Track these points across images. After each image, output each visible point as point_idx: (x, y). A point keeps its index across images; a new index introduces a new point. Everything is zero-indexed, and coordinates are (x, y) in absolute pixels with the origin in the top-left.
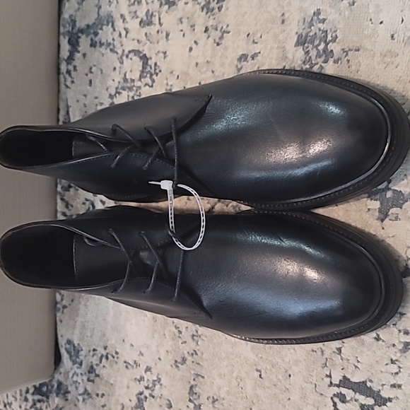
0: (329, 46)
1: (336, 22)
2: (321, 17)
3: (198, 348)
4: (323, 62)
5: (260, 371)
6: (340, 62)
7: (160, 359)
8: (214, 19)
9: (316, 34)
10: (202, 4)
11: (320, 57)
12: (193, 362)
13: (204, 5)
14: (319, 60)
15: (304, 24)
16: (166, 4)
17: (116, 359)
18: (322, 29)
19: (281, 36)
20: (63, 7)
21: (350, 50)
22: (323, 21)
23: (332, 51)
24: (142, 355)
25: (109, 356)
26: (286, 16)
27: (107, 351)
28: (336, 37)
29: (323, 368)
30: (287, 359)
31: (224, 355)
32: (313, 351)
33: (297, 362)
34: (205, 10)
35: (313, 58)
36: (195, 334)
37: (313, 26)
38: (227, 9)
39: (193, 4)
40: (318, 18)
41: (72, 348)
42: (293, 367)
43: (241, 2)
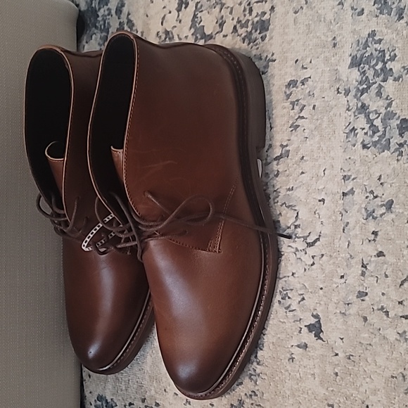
0: (387, 65)
1: (394, 41)
2: (377, 38)
3: (257, 388)
4: (381, 81)
5: (332, 406)
6: (401, 79)
8: (258, 48)
9: (372, 54)
10: (243, 36)
11: (378, 77)
12: (252, 404)
13: (245, 36)
14: (377, 79)
15: (358, 46)
16: (201, 38)
18: (379, 49)
19: (333, 59)
22: (380, 41)
23: (391, 69)
26: (338, 39)
27: (146, 404)
28: (395, 56)
30: (361, 389)
31: (288, 393)
32: (393, 377)
33: (375, 392)
34: (247, 41)
35: (371, 77)
36: (253, 373)
37: (369, 47)
38: (272, 38)
39: (233, 37)
40: (373, 39)
41: (104, 405)
42: (370, 397)
43: (287, 30)
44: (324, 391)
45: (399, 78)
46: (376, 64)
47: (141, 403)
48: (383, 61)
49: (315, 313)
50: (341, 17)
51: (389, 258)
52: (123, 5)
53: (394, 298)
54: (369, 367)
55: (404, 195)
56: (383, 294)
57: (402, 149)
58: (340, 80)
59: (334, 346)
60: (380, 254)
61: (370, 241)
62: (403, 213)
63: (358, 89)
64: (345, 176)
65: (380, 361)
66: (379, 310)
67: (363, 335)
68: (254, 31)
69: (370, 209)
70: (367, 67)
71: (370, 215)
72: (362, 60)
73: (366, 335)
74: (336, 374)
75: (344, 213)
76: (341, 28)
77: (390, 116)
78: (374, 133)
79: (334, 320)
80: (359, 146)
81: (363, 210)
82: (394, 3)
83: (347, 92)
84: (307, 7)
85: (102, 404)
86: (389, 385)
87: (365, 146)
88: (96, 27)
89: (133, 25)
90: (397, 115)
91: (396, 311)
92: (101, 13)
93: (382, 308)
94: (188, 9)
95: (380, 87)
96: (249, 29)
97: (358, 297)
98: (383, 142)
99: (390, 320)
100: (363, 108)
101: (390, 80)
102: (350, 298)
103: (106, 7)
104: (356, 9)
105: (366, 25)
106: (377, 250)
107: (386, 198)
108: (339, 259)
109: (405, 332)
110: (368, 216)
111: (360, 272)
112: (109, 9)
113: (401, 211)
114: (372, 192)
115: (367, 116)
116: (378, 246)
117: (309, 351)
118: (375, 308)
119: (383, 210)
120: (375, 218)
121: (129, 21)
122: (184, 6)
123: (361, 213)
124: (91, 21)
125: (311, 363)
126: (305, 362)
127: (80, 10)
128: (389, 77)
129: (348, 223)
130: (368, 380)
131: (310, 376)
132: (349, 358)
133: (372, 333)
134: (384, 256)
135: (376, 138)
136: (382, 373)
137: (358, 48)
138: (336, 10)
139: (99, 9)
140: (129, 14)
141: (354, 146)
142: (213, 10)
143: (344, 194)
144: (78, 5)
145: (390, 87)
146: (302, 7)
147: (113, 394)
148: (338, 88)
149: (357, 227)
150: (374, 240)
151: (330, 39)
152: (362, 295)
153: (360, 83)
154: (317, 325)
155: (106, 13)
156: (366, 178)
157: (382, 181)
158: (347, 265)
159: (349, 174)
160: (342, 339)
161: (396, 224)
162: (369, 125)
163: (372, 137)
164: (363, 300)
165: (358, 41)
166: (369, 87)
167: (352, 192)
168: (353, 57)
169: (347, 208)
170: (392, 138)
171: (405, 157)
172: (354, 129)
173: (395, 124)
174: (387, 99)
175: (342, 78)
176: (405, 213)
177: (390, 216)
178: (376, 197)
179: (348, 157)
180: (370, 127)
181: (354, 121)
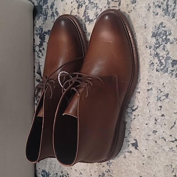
44: (138, 171)
45: (172, 43)
46: (163, 36)
47: (61, 173)
48: (166, 35)
49: (135, 139)
50: (149, 16)
51: (166, 117)
52: (54, 5)
53: (168, 134)
54: (157, 161)
55: (173, 92)
56: (164, 132)
57: (173, 73)
58: (147, 42)
59: (143, 153)
60: (163, 115)
61: (158, 110)
62: (172, 99)
63: (155, 46)
64: (149, 82)
65: (162, 159)
66: (161, 138)
67: (155, 148)
69: (159, 97)
70: (159, 37)
71: (159, 99)
72: (157, 35)
73: (156, 149)
74: (144, 164)
75: (148, 98)
76: (148, 20)
77: (168, 58)
78: (161, 65)
79: (143, 141)
80: (155, 70)
81: (156, 97)
82: (171, 11)
83: (150, 48)
84: (134, 11)
85: (44, 174)
87: (157, 71)
88: (42, 13)
89: (58, 13)
90: (171, 58)
91: (169, 139)
92: (44, 7)
93: (163, 138)
94: (82, 8)
95: (164, 46)
97: (153, 133)
98: (165, 69)
99: (166, 143)
100: (157, 55)
101: (169, 43)
103: (46, 5)
104: (155, 13)
105: (159, 20)
106: (161, 114)
107: (166, 93)
108: (146, 117)
109: (172, 148)
111: (154, 123)
112: (47, 6)
113: (172, 98)
114: (160, 90)
115: (159, 58)
116: (162, 112)
117: (132, 154)
118: (160, 137)
119: (164, 97)
120: (161, 101)
121: (56, 12)
122: (80, 7)
123: (155, 98)
124: (39, 10)
125: (133, 159)
126: (131, 158)
127: (34, 6)
128: (168, 42)
129: (149, 102)
130: (157, 167)
131: (132, 165)
132: (149, 158)
133: (159, 148)
134: (164, 116)
135: (162, 67)
136: (162, 164)
137: (155, 29)
138: (146, 12)
139: (43, 6)
140: (56, 9)
141: (153, 70)
142: (93, 9)
143: (148, 90)
144: (33, 3)
145: (168, 46)
146: (132, 10)
147: (49, 170)
148: (147, 46)
149: (153, 104)
150: (160, 109)
151: (144, 25)
152: (155, 132)
153: (156, 44)
154: (136, 144)
155: (46, 7)
156: (157, 84)
157: (164, 85)
158: (149, 120)
159: (151, 82)
160: (146, 150)
161: (170, 103)
163: (160, 67)
164: (155, 134)
165: (156, 26)
166: (160, 46)
167: (151, 89)
168: (153, 33)
169: (149, 96)
170: (169, 68)
171: (174, 76)
172: (153, 63)
173: (170, 62)
174: (167, 51)
175: (148, 41)
176: (174, 99)
177: (167, 100)
178: (161, 92)
179: (150, 75)
180: (160, 63)
181: (153, 60)
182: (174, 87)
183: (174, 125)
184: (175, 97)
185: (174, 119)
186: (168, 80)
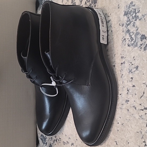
0: (137, 14)
1: (139, 5)
2: (133, 4)
4: (135, 21)
5: (116, 142)
6: (141, 20)
7: (77, 140)
9: (131, 10)
14: (133, 20)
17: (60, 141)
18: (134, 8)
19: (118, 13)
20: (37, 12)
21: (145, 15)
23: (138, 16)
24: (70, 139)
25: (57, 140)
26: (120, 5)
27: (56, 138)
28: (139, 11)
29: (142, 139)
30: (127, 137)
32: (137, 132)
33: (131, 137)
35: (131, 19)
37: (130, 8)
38: (98, 6)
39: (85, 6)
40: (132, 5)
41: (43, 138)
42: (129, 139)
43: (103, 3)
44: (114, 136)
45: (141, 19)
46: (133, 14)
47: (55, 138)
48: (135, 13)
51: (136, 88)
53: (138, 103)
54: (129, 128)
55: (142, 64)
56: (134, 101)
57: (142, 46)
59: (117, 120)
60: (134, 86)
61: (130, 81)
62: (142, 70)
63: (127, 24)
65: (133, 126)
66: (133, 107)
68: (92, 3)
69: (130, 69)
70: (130, 15)
71: (130, 71)
72: (128, 13)
73: (128, 116)
76: (121, 1)
77: (137, 34)
78: (132, 40)
80: (127, 45)
81: (128, 69)
83: (123, 25)
85: (42, 138)
86: (136, 135)
87: (129, 45)
90: (140, 34)
91: (139, 107)
93: (134, 106)
95: (134, 23)
96: (90, 3)
97: (126, 102)
98: (135, 44)
99: (137, 111)
100: (128, 31)
102: (123, 102)
106: (132, 85)
107: (136, 65)
109: (142, 116)
110: (130, 72)
111: (127, 93)
113: (141, 70)
114: (131, 63)
115: (130, 34)
116: (133, 83)
118: (132, 106)
119: (135, 69)
120: (132, 72)
123: (127, 71)
124: (40, 2)
128: (137, 19)
129: (123, 74)
130: (129, 133)
132: (123, 125)
133: (130, 116)
134: (135, 87)
135: (132, 42)
136: (133, 130)
137: (127, 8)
141: (125, 45)
143: (122, 64)
145: (138, 23)
148: (120, 24)
149: (126, 76)
150: (132, 81)
151: (117, 5)
152: (127, 101)
153: (127, 22)
156: (129, 58)
157: (134, 59)
158: (122, 90)
159: (123, 56)
160: (120, 117)
161: (139, 75)
162: (130, 37)
163: (131, 42)
164: (127, 103)
165: (127, 6)
166: (130, 23)
167: (124, 63)
168: (125, 12)
169: (122, 69)
170: (138, 42)
171: (143, 49)
172: (125, 39)
173: (139, 37)
174: (136, 27)
175: (121, 20)
176: (143, 71)
177: (137, 72)
178: (132, 65)
179: (123, 50)
180: (130, 38)
181: (125, 36)
182: (143, 59)
183: (143, 95)
184: (144, 69)
185: (143, 89)
186: (138, 53)
